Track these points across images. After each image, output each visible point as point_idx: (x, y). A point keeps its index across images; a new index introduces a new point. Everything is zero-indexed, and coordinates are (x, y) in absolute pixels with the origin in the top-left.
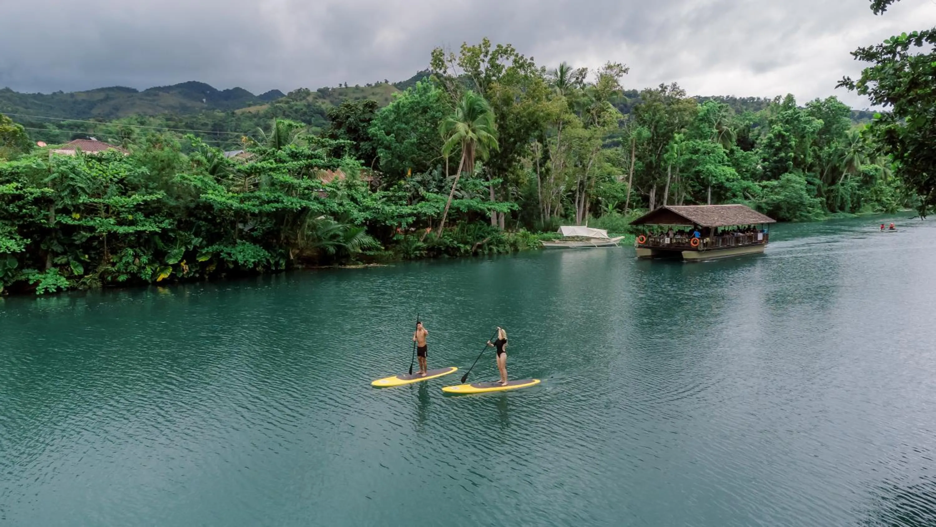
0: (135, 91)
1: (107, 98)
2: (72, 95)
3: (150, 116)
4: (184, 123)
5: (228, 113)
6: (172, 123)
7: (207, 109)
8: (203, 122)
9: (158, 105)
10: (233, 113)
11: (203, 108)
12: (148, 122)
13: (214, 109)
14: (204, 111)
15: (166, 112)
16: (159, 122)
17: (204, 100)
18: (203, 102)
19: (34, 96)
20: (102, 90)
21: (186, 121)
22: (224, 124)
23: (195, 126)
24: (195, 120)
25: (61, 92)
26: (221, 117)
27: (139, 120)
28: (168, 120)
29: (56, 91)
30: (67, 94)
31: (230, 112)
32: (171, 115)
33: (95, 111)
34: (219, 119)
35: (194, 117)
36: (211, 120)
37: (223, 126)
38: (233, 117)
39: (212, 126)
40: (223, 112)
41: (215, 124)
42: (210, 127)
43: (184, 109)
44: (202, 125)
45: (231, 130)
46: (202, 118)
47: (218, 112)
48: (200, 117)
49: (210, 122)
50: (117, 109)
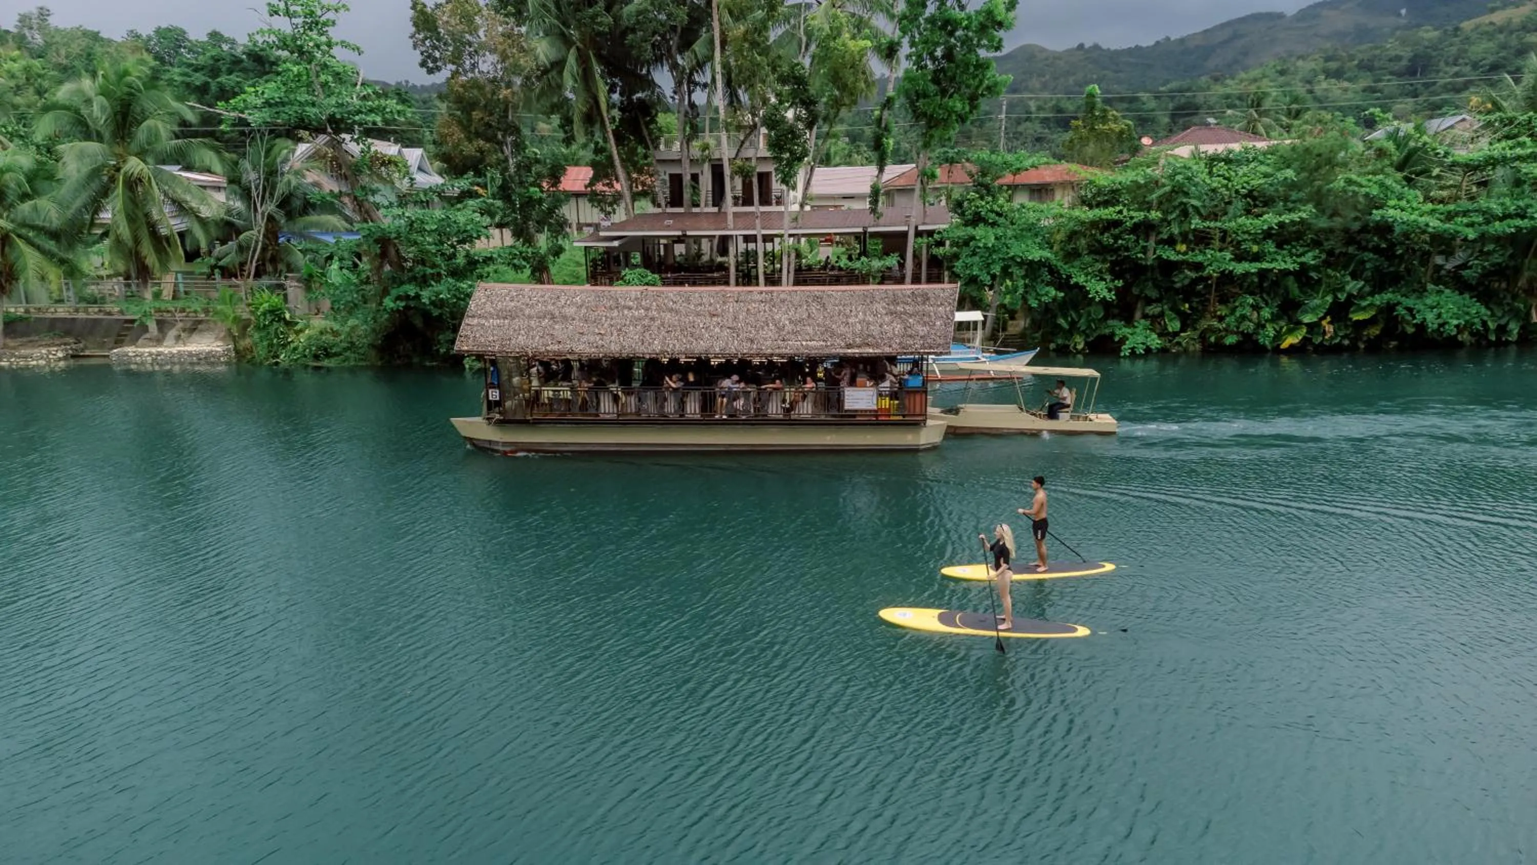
0: (1280, 16)
1: (1236, 36)
2: (1182, 41)
3: (1299, 58)
4: (1356, 62)
5: (1445, 31)
6: (1333, 65)
7: (1406, 28)
8: (1393, 53)
9: (1316, 35)
10: (1457, 29)
11: (1397, 28)
12: (1292, 69)
13: (1419, 26)
14: (1398, 33)
15: (1328, 45)
16: (1313, 65)
17: (1403, 12)
18: (1399, 15)
19: (1130, 52)
20: (1228, 24)
21: (1360, 56)
22: (1434, 54)
23: (1376, 64)
24: (1378, 52)
25: (1168, 39)
26: (1430, 40)
27: (1279, 68)
28: (1328, 59)
29: (1159, 39)
30: (1176, 40)
31: (1450, 28)
32: (1336, 49)
33: (1211, 64)
34: (1426, 43)
35: (1376, 48)
36: (1409, 49)
37: (1431, 57)
38: (1456, 36)
39: (1410, 60)
40: (1436, 29)
41: (1415, 56)
42: (1404, 63)
43: (1362, 34)
44: (1390, 60)
45: (1447, 64)
46: (1392, 47)
47: (1427, 31)
48: (1389, 46)
49: (1406, 53)
50: (1246, 54)
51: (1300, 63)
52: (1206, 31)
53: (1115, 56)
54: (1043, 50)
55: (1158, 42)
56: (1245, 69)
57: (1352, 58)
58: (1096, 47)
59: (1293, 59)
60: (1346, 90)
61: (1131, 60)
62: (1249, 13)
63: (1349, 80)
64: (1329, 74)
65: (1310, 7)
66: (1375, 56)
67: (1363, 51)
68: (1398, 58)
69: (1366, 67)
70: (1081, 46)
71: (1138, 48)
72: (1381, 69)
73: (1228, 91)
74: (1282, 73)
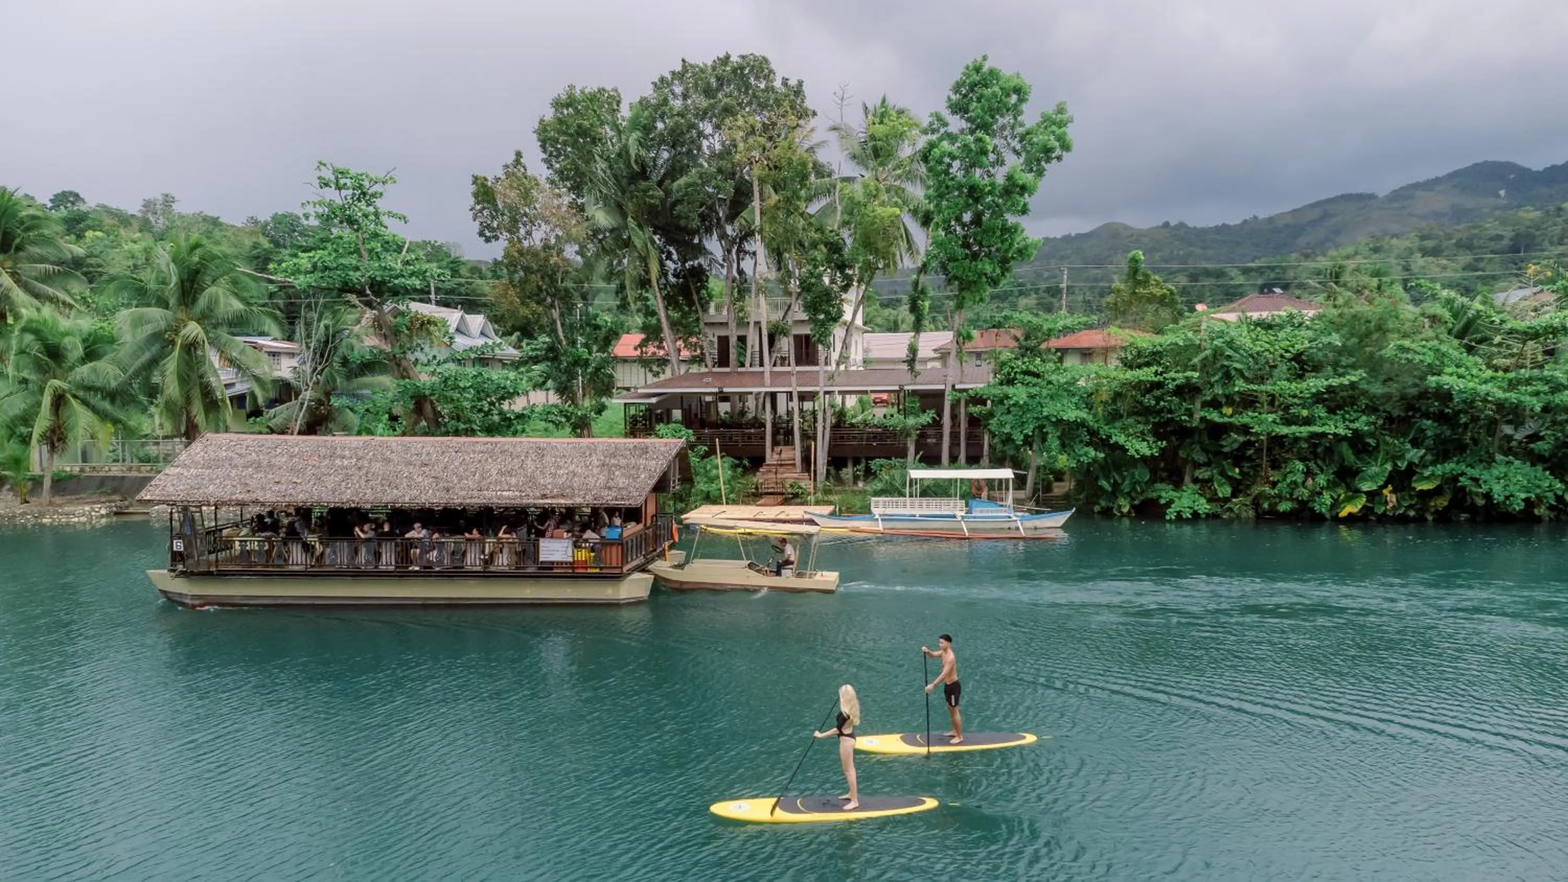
0: (1372, 197)
1: (1326, 216)
2: (1270, 220)
3: (1393, 236)
4: (1454, 241)
5: (1547, 212)
6: (1429, 244)
7: (1505, 208)
8: (1493, 233)
9: (1411, 215)
10: (1560, 209)
11: (1497, 209)
12: (1386, 247)
13: (1519, 206)
14: (1497, 213)
15: (1424, 224)
16: (1407, 244)
17: (1502, 193)
18: (1498, 196)
19: (1216, 229)
20: (1318, 204)
21: (1458, 235)
23: (1475, 242)
24: (1476, 231)
25: (1255, 218)
26: (1531, 220)
28: (1423, 238)
29: (1247, 218)
30: (1264, 219)
31: (1552, 208)
32: (1432, 229)
33: (1302, 241)
34: (1528, 223)
35: (1475, 228)
36: (1510, 228)
37: (1534, 237)
38: (1559, 216)
39: (1511, 240)
40: (1537, 210)
41: (1517, 235)
42: (1506, 242)
43: (1459, 214)
44: (1491, 239)
45: (1551, 243)
46: (1492, 227)
47: (1528, 211)
48: (1488, 225)
49: (1508, 233)
50: (1337, 232)
51: (1394, 241)
52: (1294, 211)
53: (1200, 235)
54: (1127, 228)
55: (1245, 222)
56: (1337, 246)
57: (1449, 237)
58: (1182, 225)
59: (1387, 238)
60: (1444, 268)
61: (1218, 237)
62: (1339, 194)
63: (1448, 257)
64: (1425, 252)
65: (1402, 188)
66: (1475, 235)
67: (1461, 230)
68: (1499, 238)
69: (1466, 245)
70: (1166, 225)
71: (1225, 226)
72: (1480, 247)
73: (1319, 266)
74: (1376, 250)
